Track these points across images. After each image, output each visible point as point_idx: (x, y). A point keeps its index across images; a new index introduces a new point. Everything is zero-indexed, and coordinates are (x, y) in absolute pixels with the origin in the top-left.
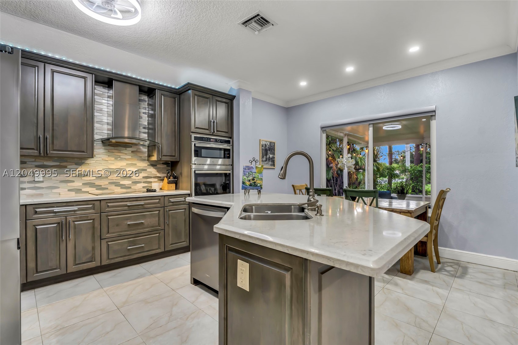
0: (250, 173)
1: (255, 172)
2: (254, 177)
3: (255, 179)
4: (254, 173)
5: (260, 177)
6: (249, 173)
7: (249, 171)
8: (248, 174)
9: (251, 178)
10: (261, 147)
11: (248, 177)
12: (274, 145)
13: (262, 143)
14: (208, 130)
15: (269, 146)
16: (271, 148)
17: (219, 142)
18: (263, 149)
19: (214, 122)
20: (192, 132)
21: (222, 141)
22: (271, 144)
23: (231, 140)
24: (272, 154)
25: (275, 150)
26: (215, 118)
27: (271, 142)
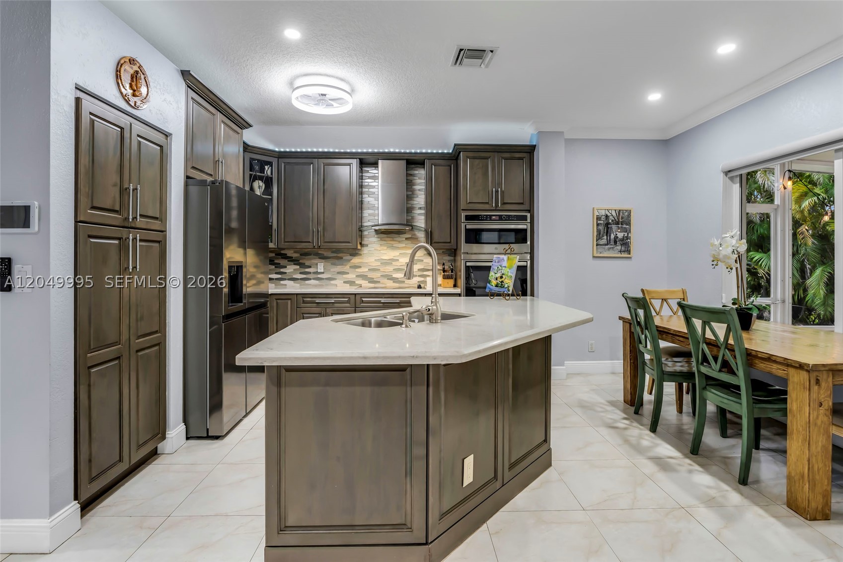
1: (505, 267)
2: (503, 274)
3: (504, 276)
5: (509, 274)
7: (499, 264)
9: (499, 275)
10: (595, 221)
11: (496, 273)
12: (629, 215)
13: (598, 214)
14: (488, 203)
15: (616, 218)
16: (620, 220)
17: (506, 220)
18: (601, 223)
19: (497, 192)
20: (462, 210)
21: (512, 217)
22: (619, 214)
23: (529, 215)
24: (624, 232)
25: (630, 224)
26: (500, 184)
27: (620, 210)
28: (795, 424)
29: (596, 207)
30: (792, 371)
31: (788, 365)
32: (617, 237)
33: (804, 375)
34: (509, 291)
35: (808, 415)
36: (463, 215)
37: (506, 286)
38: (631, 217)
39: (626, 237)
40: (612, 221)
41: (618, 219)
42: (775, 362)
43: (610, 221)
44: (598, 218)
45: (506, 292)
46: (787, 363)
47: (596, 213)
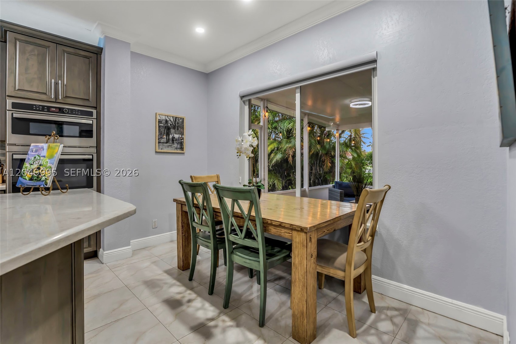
0: (37, 157)
1: (44, 157)
2: (41, 165)
3: (41, 167)
4: (42, 158)
5: (49, 165)
6: (35, 158)
7: (37, 153)
8: (33, 158)
9: (35, 166)
10: (157, 123)
11: (32, 164)
12: (183, 122)
13: (160, 119)
14: (45, 94)
15: (173, 123)
16: (177, 125)
17: (68, 113)
18: (162, 126)
19: (56, 84)
20: (8, 96)
21: (75, 111)
22: (176, 120)
23: (94, 112)
24: (179, 134)
25: (183, 128)
26: (61, 77)
27: (176, 117)
28: (297, 274)
29: (159, 112)
30: (295, 233)
31: (292, 229)
32: (174, 137)
33: (303, 235)
34: (46, 185)
35: (306, 266)
36: (9, 102)
37: (43, 178)
38: (184, 123)
39: (180, 138)
40: (171, 125)
41: (175, 124)
42: (284, 227)
43: (169, 125)
44: (160, 122)
45: (42, 186)
46: (292, 228)
47: (158, 118)
